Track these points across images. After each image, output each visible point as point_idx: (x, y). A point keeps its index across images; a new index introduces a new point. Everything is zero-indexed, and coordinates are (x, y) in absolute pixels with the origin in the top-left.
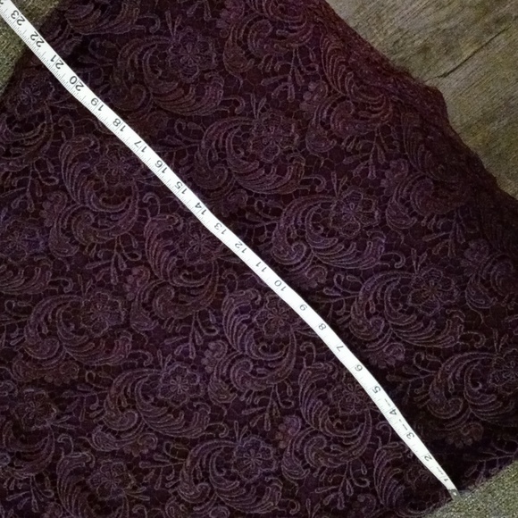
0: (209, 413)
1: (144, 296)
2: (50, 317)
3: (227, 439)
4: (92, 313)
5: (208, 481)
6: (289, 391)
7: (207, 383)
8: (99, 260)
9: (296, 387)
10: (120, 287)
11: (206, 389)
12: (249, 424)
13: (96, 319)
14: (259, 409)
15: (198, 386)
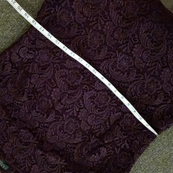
0: (136, 71)
1: (111, 32)
2: (78, 44)
3: (142, 80)
4: (93, 41)
5: (137, 96)
6: (165, 59)
7: (134, 60)
8: (94, 21)
9: (167, 57)
10: (102, 30)
11: (134, 63)
12: (150, 74)
13: (94, 43)
14: (154, 67)
15: (131, 62)
